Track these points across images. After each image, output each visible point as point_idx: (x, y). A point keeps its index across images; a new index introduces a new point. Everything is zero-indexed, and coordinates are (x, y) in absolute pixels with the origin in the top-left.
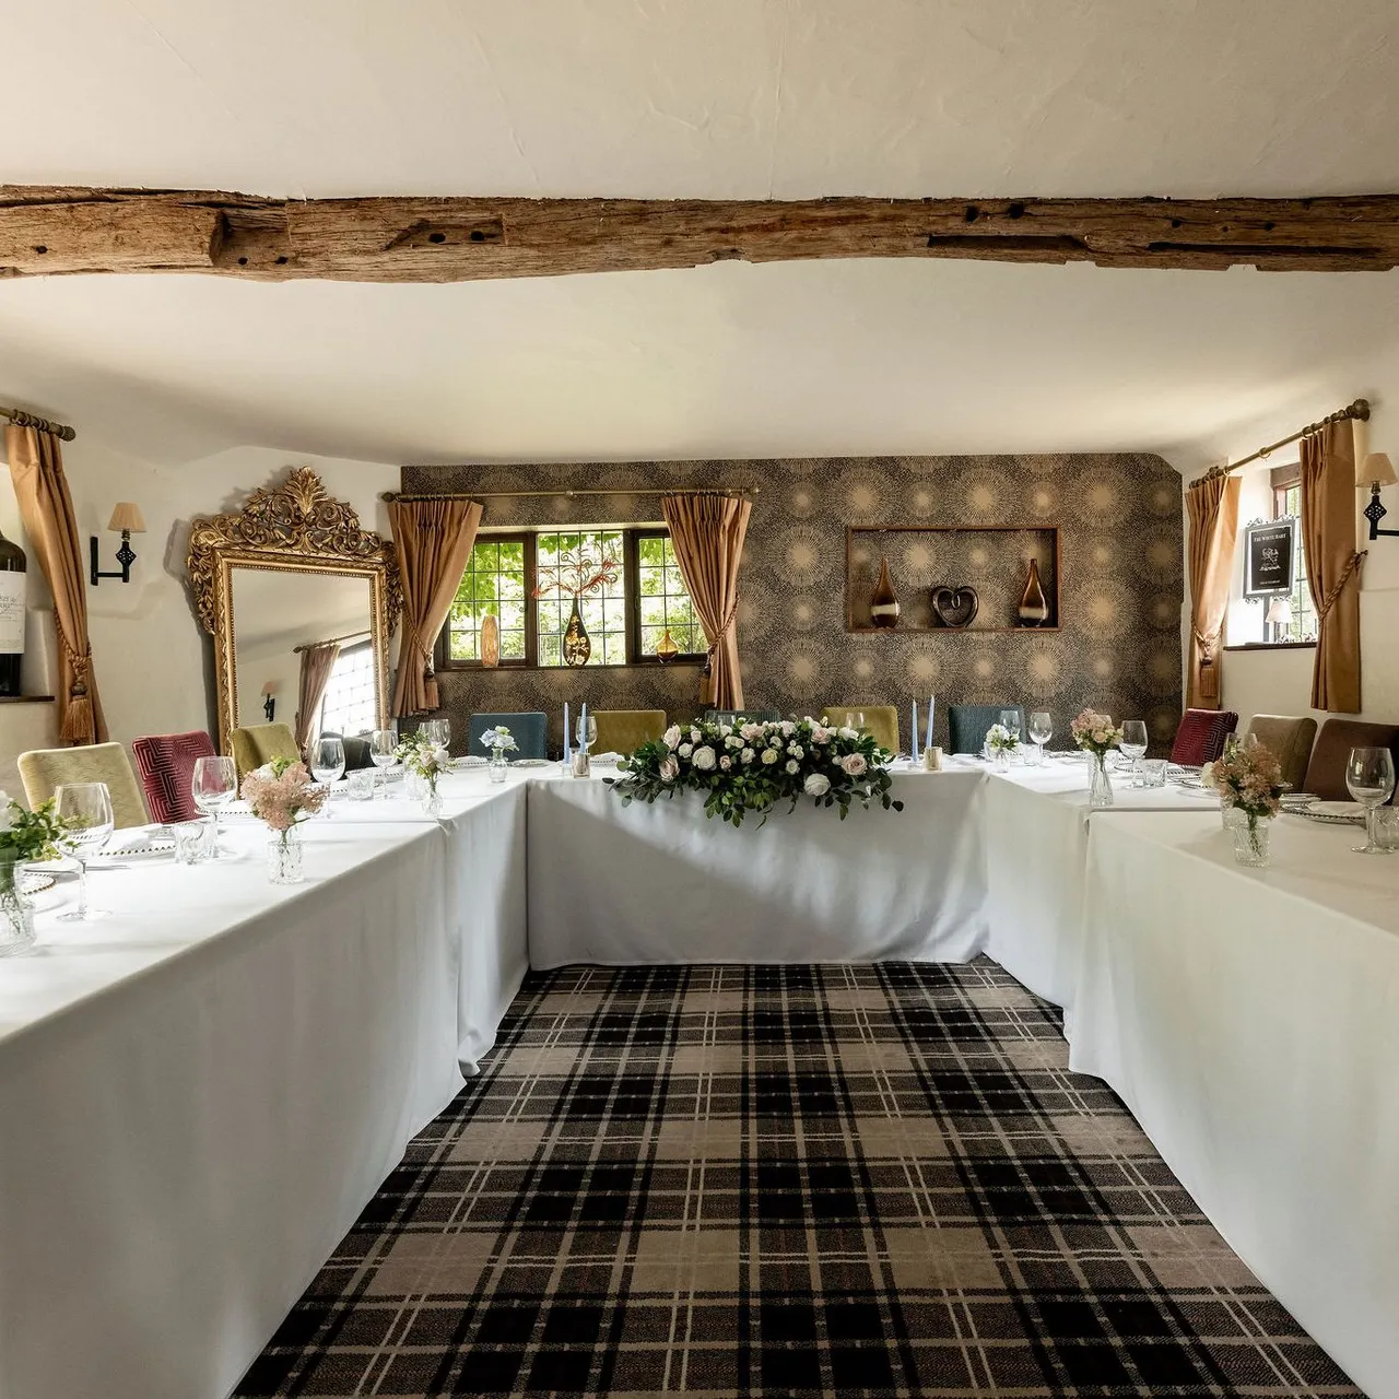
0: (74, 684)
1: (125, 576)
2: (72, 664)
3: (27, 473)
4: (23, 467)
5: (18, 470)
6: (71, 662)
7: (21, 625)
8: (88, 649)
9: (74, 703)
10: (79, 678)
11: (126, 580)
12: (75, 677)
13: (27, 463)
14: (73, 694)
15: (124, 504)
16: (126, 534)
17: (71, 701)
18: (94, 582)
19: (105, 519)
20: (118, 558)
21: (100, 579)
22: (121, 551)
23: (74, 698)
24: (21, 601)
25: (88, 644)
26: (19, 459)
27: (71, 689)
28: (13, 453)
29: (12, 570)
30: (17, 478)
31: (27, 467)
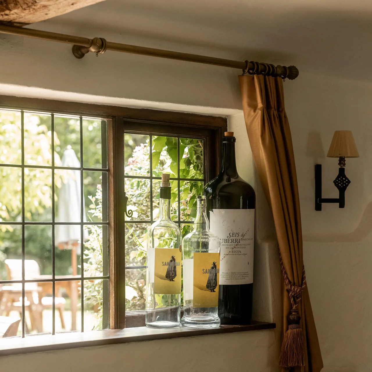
0: (290, 313)
1: (341, 202)
2: (289, 293)
3: (256, 116)
4: (252, 113)
5: (249, 115)
6: (288, 291)
7: (250, 258)
8: (303, 278)
9: (289, 331)
10: (294, 307)
11: (342, 206)
12: (291, 307)
13: (255, 108)
14: (289, 322)
15: (339, 131)
16: (342, 161)
17: (287, 329)
18: (318, 208)
19: (327, 145)
20: (336, 185)
21: (324, 205)
22: (337, 178)
23: (290, 326)
24: (250, 235)
25: (303, 273)
26: (250, 105)
27: (288, 317)
28: (245, 101)
29: (244, 208)
30: (249, 123)
31: (255, 111)
